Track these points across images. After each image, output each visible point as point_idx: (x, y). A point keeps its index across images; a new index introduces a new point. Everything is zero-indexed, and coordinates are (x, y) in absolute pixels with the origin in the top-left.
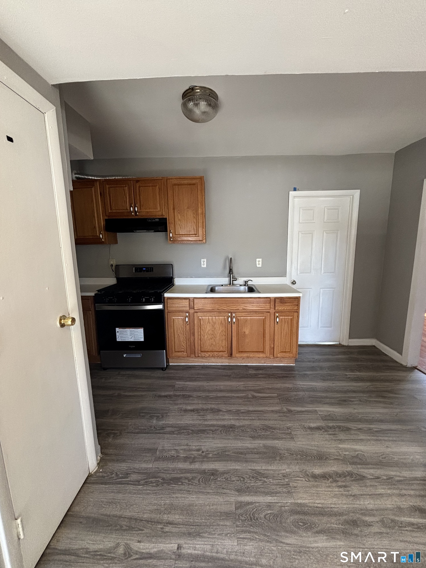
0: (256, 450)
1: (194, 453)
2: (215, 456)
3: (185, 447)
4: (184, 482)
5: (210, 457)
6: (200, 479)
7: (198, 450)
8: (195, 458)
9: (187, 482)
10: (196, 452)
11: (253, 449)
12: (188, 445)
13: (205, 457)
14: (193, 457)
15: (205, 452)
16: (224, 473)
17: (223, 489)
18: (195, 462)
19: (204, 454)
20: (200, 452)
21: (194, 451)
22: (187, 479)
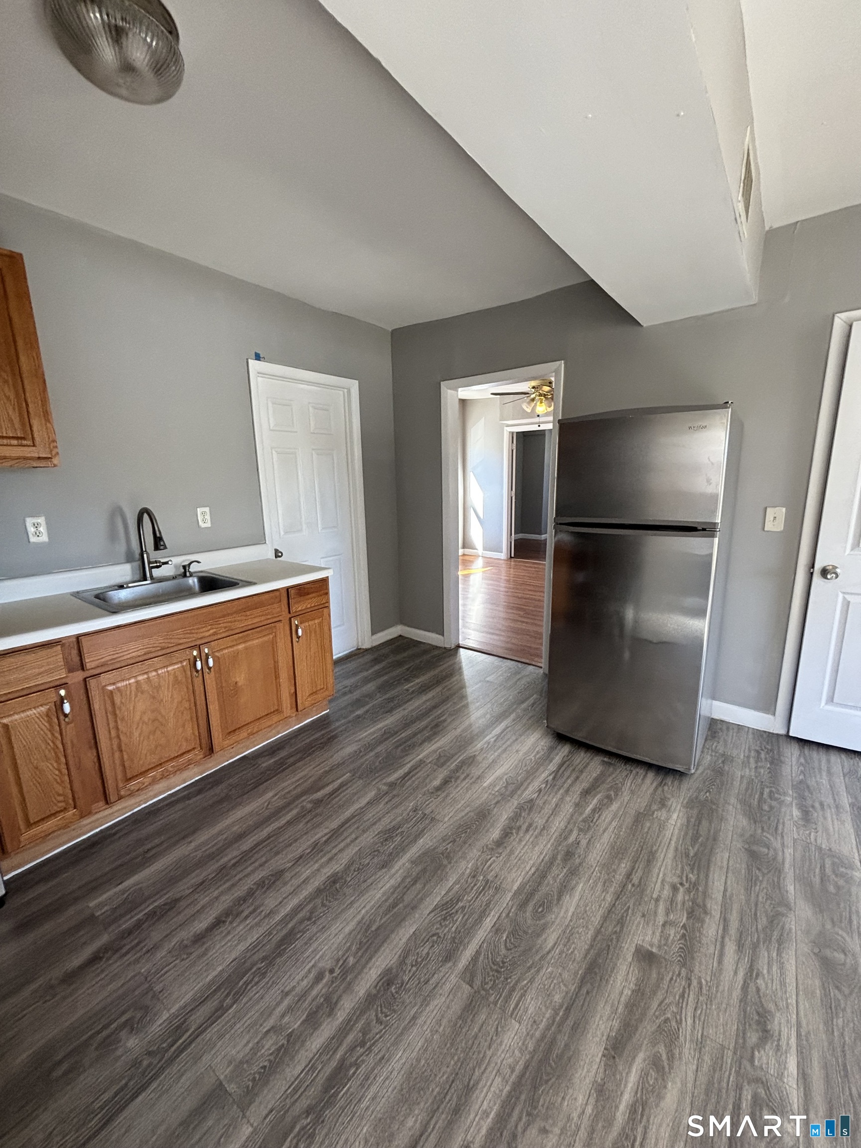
0: (408, 880)
1: (314, 992)
2: (360, 954)
3: (286, 1002)
4: (358, 1058)
5: (354, 965)
6: (376, 1016)
7: (319, 977)
8: (328, 998)
9: (362, 1050)
10: (320, 986)
11: (403, 881)
12: (287, 994)
13: (345, 972)
14: (322, 1000)
15: (336, 965)
16: (402, 962)
17: (426, 983)
18: (336, 1003)
19: (337, 971)
20: (327, 976)
21: (312, 987)
22: (356, 1047)
